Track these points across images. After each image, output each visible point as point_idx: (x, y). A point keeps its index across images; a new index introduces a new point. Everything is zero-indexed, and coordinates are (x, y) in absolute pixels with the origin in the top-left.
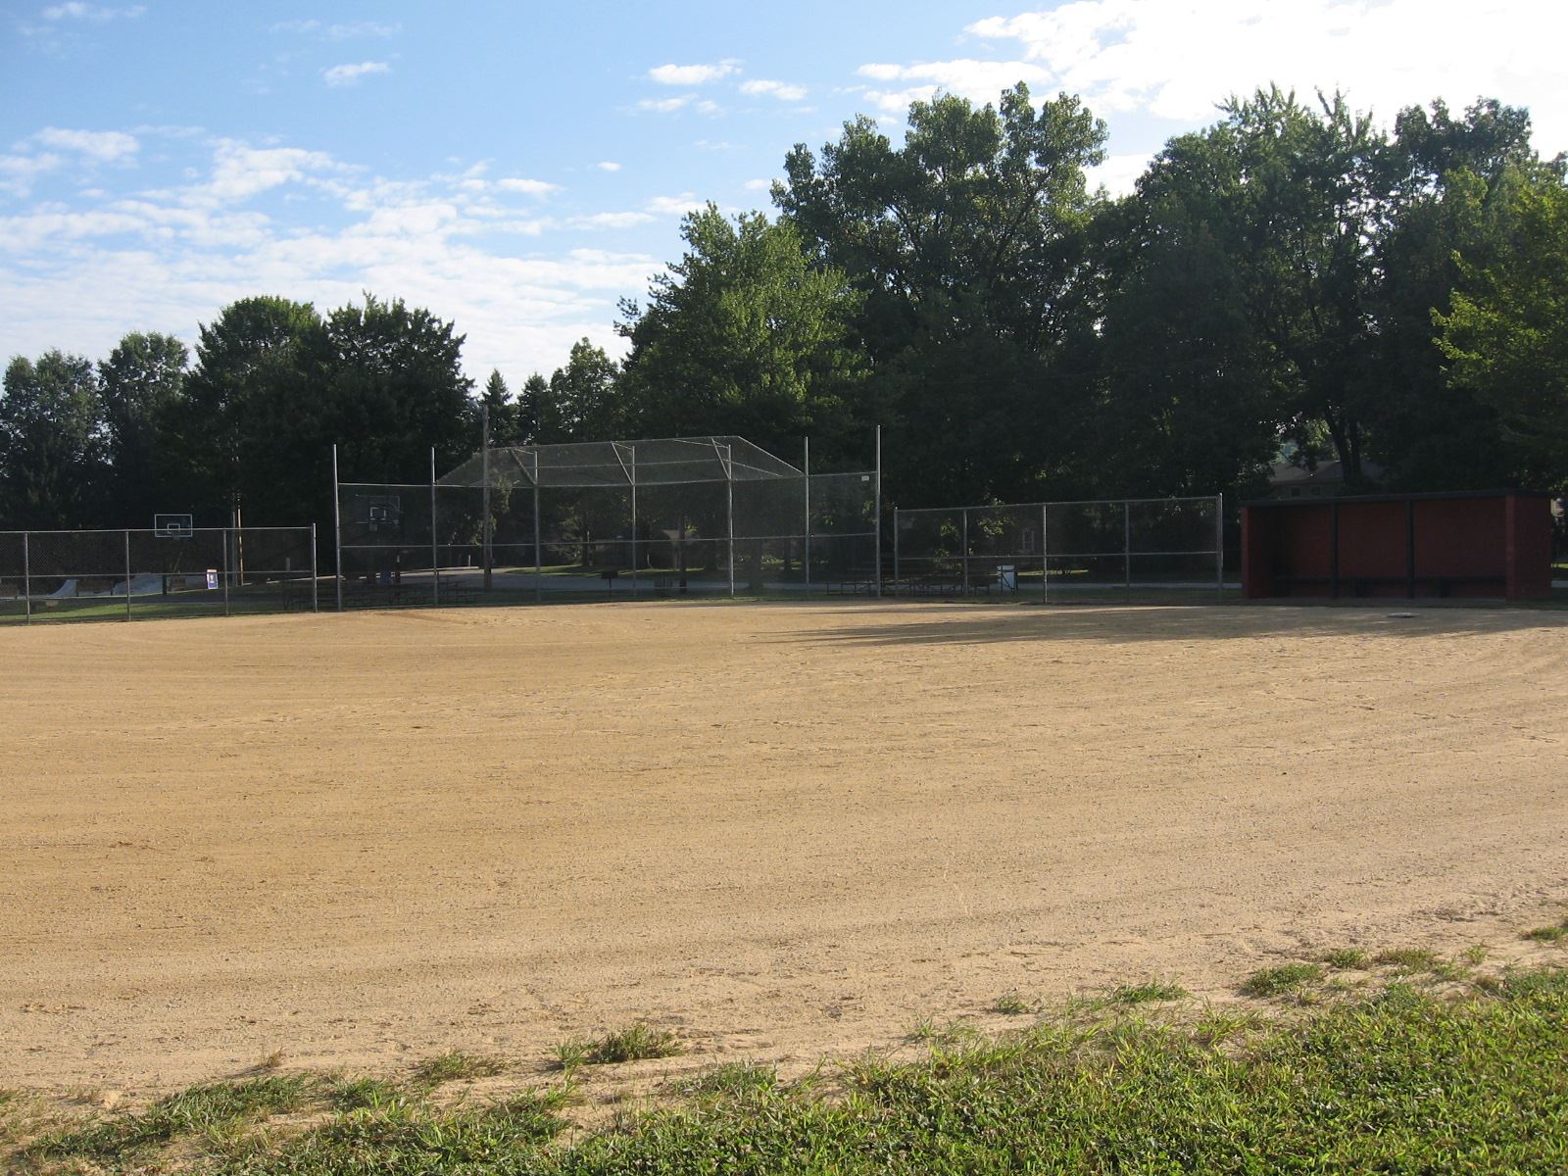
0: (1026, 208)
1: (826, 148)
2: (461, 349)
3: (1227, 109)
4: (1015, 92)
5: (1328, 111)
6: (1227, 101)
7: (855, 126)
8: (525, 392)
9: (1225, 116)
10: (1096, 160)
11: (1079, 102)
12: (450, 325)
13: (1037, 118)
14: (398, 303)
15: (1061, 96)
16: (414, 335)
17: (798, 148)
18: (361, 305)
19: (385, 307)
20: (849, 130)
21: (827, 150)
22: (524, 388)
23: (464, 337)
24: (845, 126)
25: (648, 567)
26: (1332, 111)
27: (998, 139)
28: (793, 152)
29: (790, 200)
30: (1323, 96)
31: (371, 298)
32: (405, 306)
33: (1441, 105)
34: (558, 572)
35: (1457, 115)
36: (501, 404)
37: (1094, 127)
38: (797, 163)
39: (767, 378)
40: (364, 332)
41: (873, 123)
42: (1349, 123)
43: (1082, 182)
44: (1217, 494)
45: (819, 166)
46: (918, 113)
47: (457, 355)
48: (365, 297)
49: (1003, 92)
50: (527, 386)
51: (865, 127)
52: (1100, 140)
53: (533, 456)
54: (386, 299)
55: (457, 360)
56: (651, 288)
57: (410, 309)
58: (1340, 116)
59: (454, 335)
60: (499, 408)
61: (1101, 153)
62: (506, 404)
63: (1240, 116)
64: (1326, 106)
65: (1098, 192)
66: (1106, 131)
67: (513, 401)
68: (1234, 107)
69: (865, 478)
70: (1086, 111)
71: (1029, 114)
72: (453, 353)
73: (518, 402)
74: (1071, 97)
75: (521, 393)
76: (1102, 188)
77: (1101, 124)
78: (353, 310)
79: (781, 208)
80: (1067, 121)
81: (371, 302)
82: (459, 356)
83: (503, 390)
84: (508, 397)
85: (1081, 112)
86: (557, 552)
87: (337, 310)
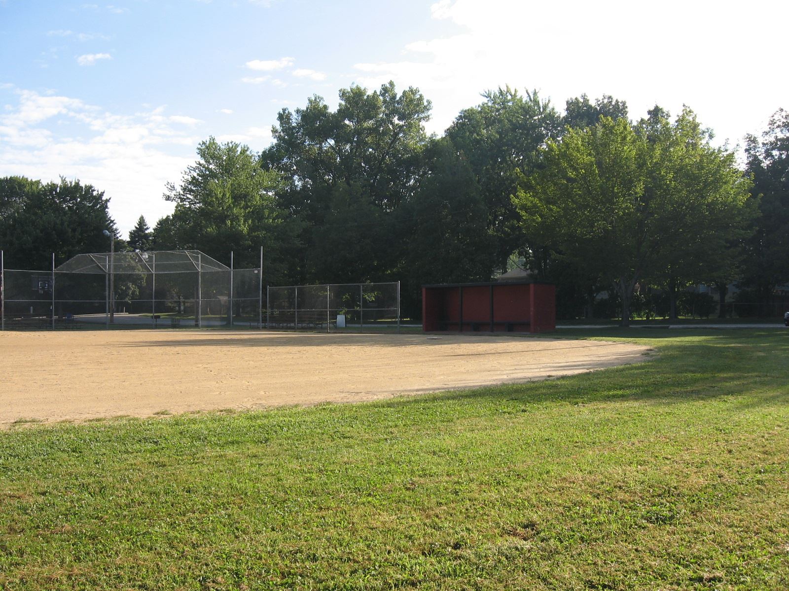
0: (393, 142)
1: (297, 111)
2: (109, 204)
3: (486, 96)
4: (388, 85)
5: (530, 99)
6: (486, 92)
7: (314, 100)
8: (157, 226)
9: (485, 100)
10: (427, 118)
11: (419, 91)
12: (102, 194)
13: (398, 98)
14: (77, 181)
15: (410, 88)
16: (84, 198)
17: (284, 110)
18: (58, 182)
19: (71, 183)
20: (310, 101)
21: (298, 111)
22: (157, 224)
23: (110, 199)
24: (309, 100)
25: (209, 314)
26: (532, 99)
27: (379, 108)
28: (282, 112)
29: (281, 135)
30: (528, 91)
31: (63, 179)
32: (80, 183)
33: (586, 97)
34: (166, 316)
35: (592, 103)
36: (143, 232)
37: (426, 104)
38: (283, 117)
39: (229, 222)
40: (59, 195)
41: (322, 98)
42: (539, 104)
43: (423, 129)
44: (397, 281)
45: (295, 119)
46: (343, 94)
47: (107, 207)
48: (60, 179)
49: (382, 86)
50: (158, 223)
51: (318, 100)
52: (428, 110)
53: (106, 258)
54: (71, 180)
55: (107, 210)
56: (183, 177)
57: (82, 184)
58: (536, 103)
59: (104, 198)
60: (143, 234)
61: (429, 116)
62: (146, 232)
63: (492, 100)
64: (529, 96)
65: (432, 134)
66: (432, 105)
67: (150, 230)
68: (488, 96)
69: (256, 272)
70: (421, 96)
71: (394, 97)
72: (104, 206)
73: (153, 231)
74: (415, 89)
75: (154, 227)
76: (434, 133)
77: (429, 102)
78: (54, 184)
79: (276, 139)
80: (411, 101)
81: (63, 180)
82: (108, 208)
83: (145, 225)
84: (147, 228)
85: (418, 96)
86: (170, 306)
87: (46, 184)
